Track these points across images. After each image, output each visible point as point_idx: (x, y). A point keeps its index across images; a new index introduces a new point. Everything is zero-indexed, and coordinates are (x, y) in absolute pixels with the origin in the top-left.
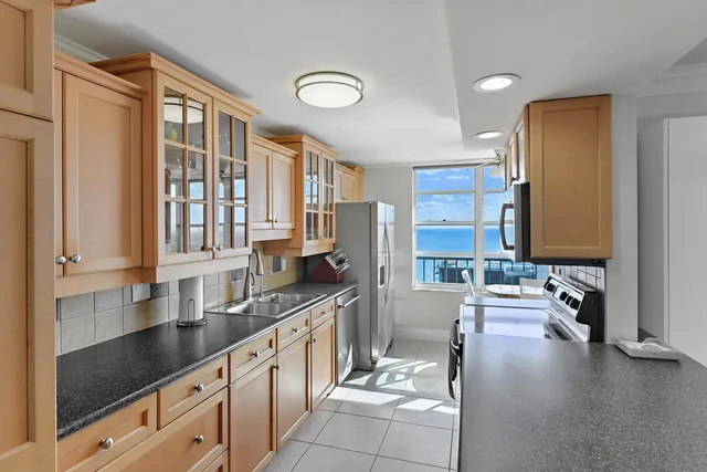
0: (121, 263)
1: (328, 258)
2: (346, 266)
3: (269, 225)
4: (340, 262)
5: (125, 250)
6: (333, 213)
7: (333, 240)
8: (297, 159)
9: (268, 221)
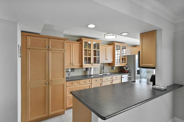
0: (79, 65)
1: (124, 67)
2: (128, 69)
3: (106, 60)
4: (127, 68)
5: (79, 63)
6: (126, 58)
7: (126, 63)
8: (114, 47)
9: (106, 59)
